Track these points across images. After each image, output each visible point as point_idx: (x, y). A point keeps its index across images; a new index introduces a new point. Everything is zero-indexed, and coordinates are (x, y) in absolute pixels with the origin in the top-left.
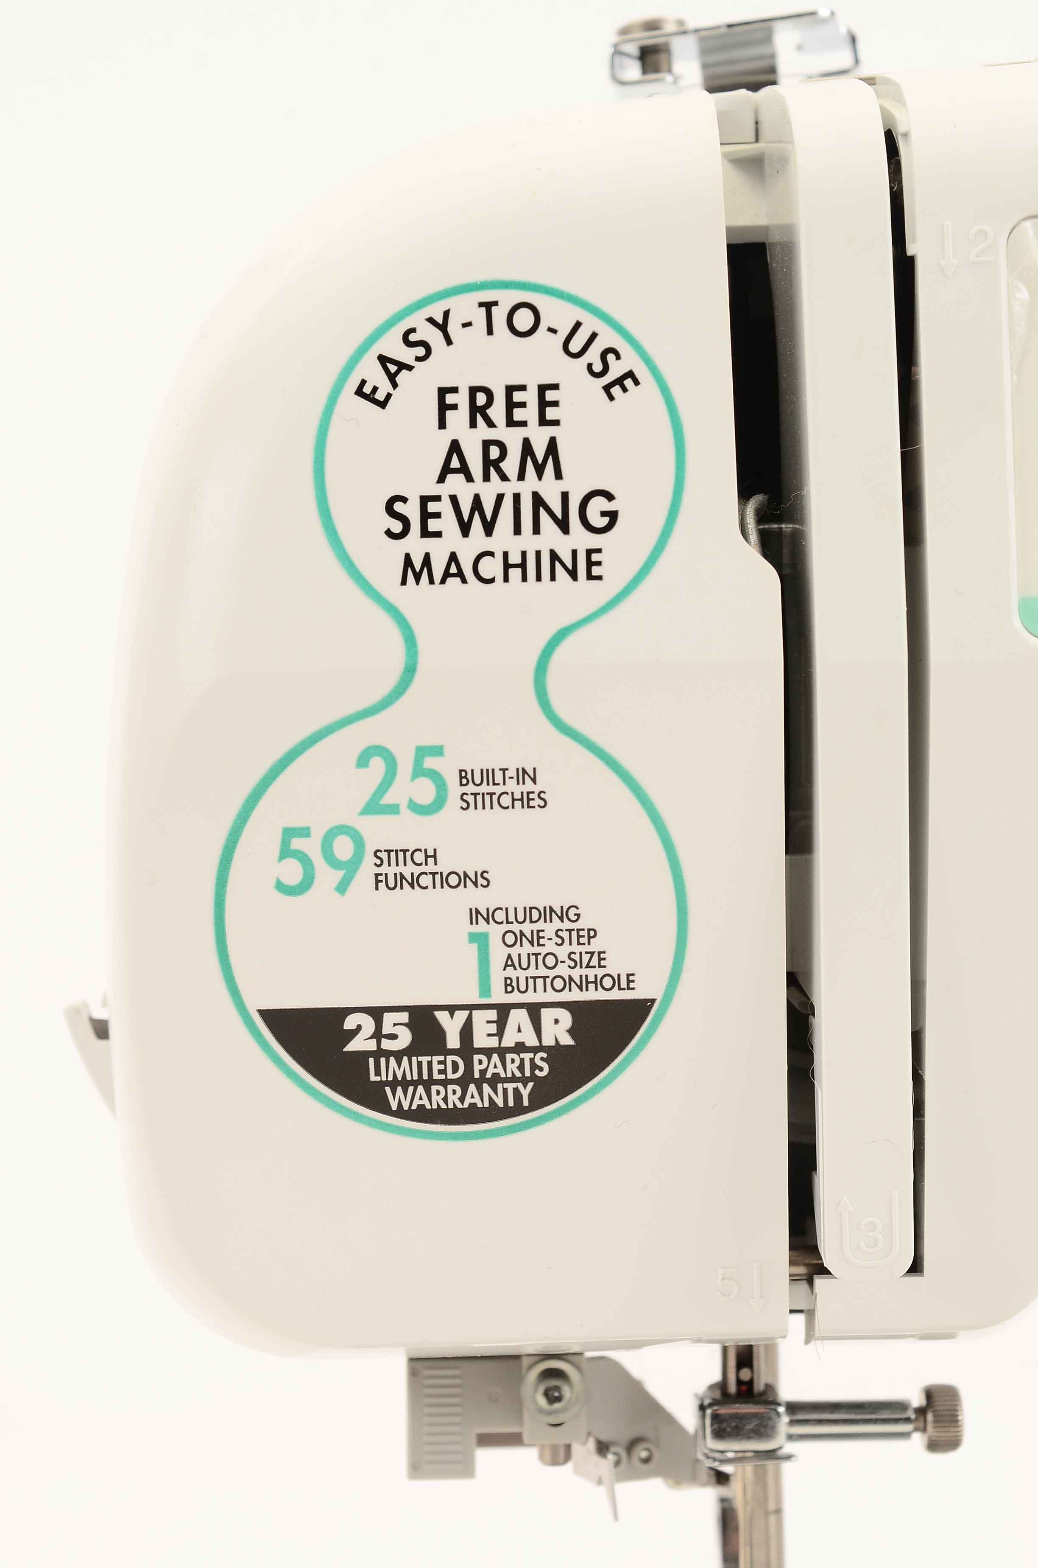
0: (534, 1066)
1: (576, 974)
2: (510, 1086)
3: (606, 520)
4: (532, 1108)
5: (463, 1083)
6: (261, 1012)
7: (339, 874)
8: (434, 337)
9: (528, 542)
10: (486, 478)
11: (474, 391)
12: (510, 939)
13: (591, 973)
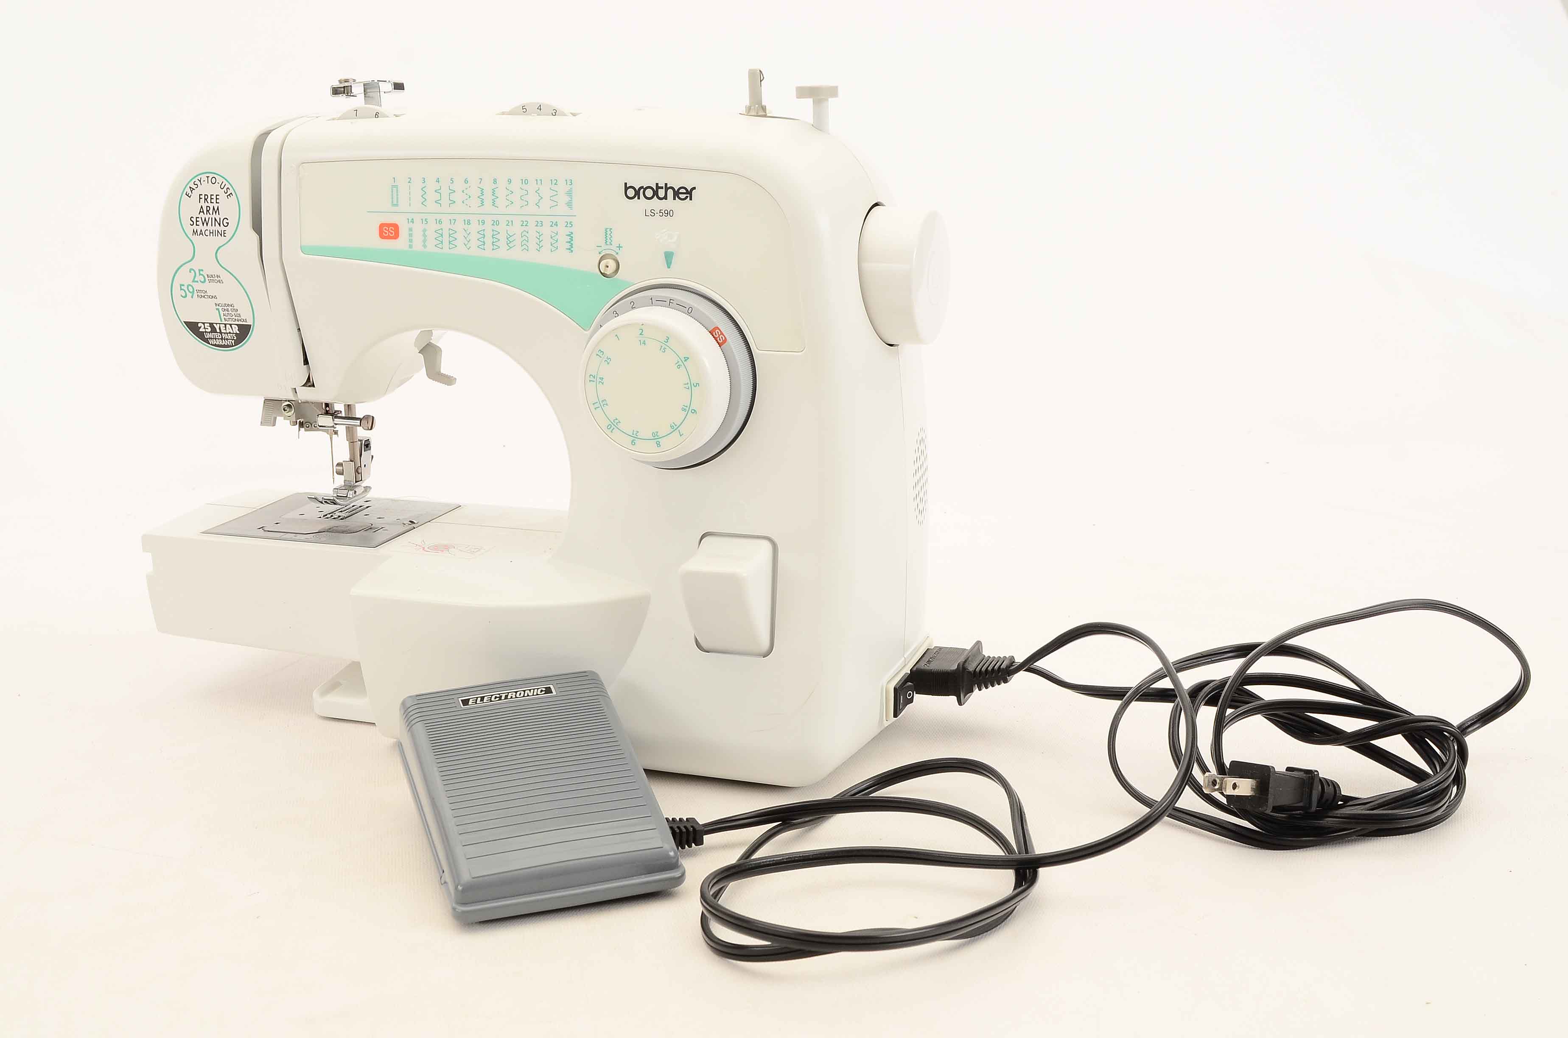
0: (233, 337)
1: (236, 318)
2: (230, 341)
3: (227, 224)
4: (235, 346)
5: (222, 339)
6: (185, 322)
7: (191, 294)
8: (198, 183)
9: (214, 228)
10: (207, 214)
11: (205, 195)
12: (223, 310)
13: (239, 318)
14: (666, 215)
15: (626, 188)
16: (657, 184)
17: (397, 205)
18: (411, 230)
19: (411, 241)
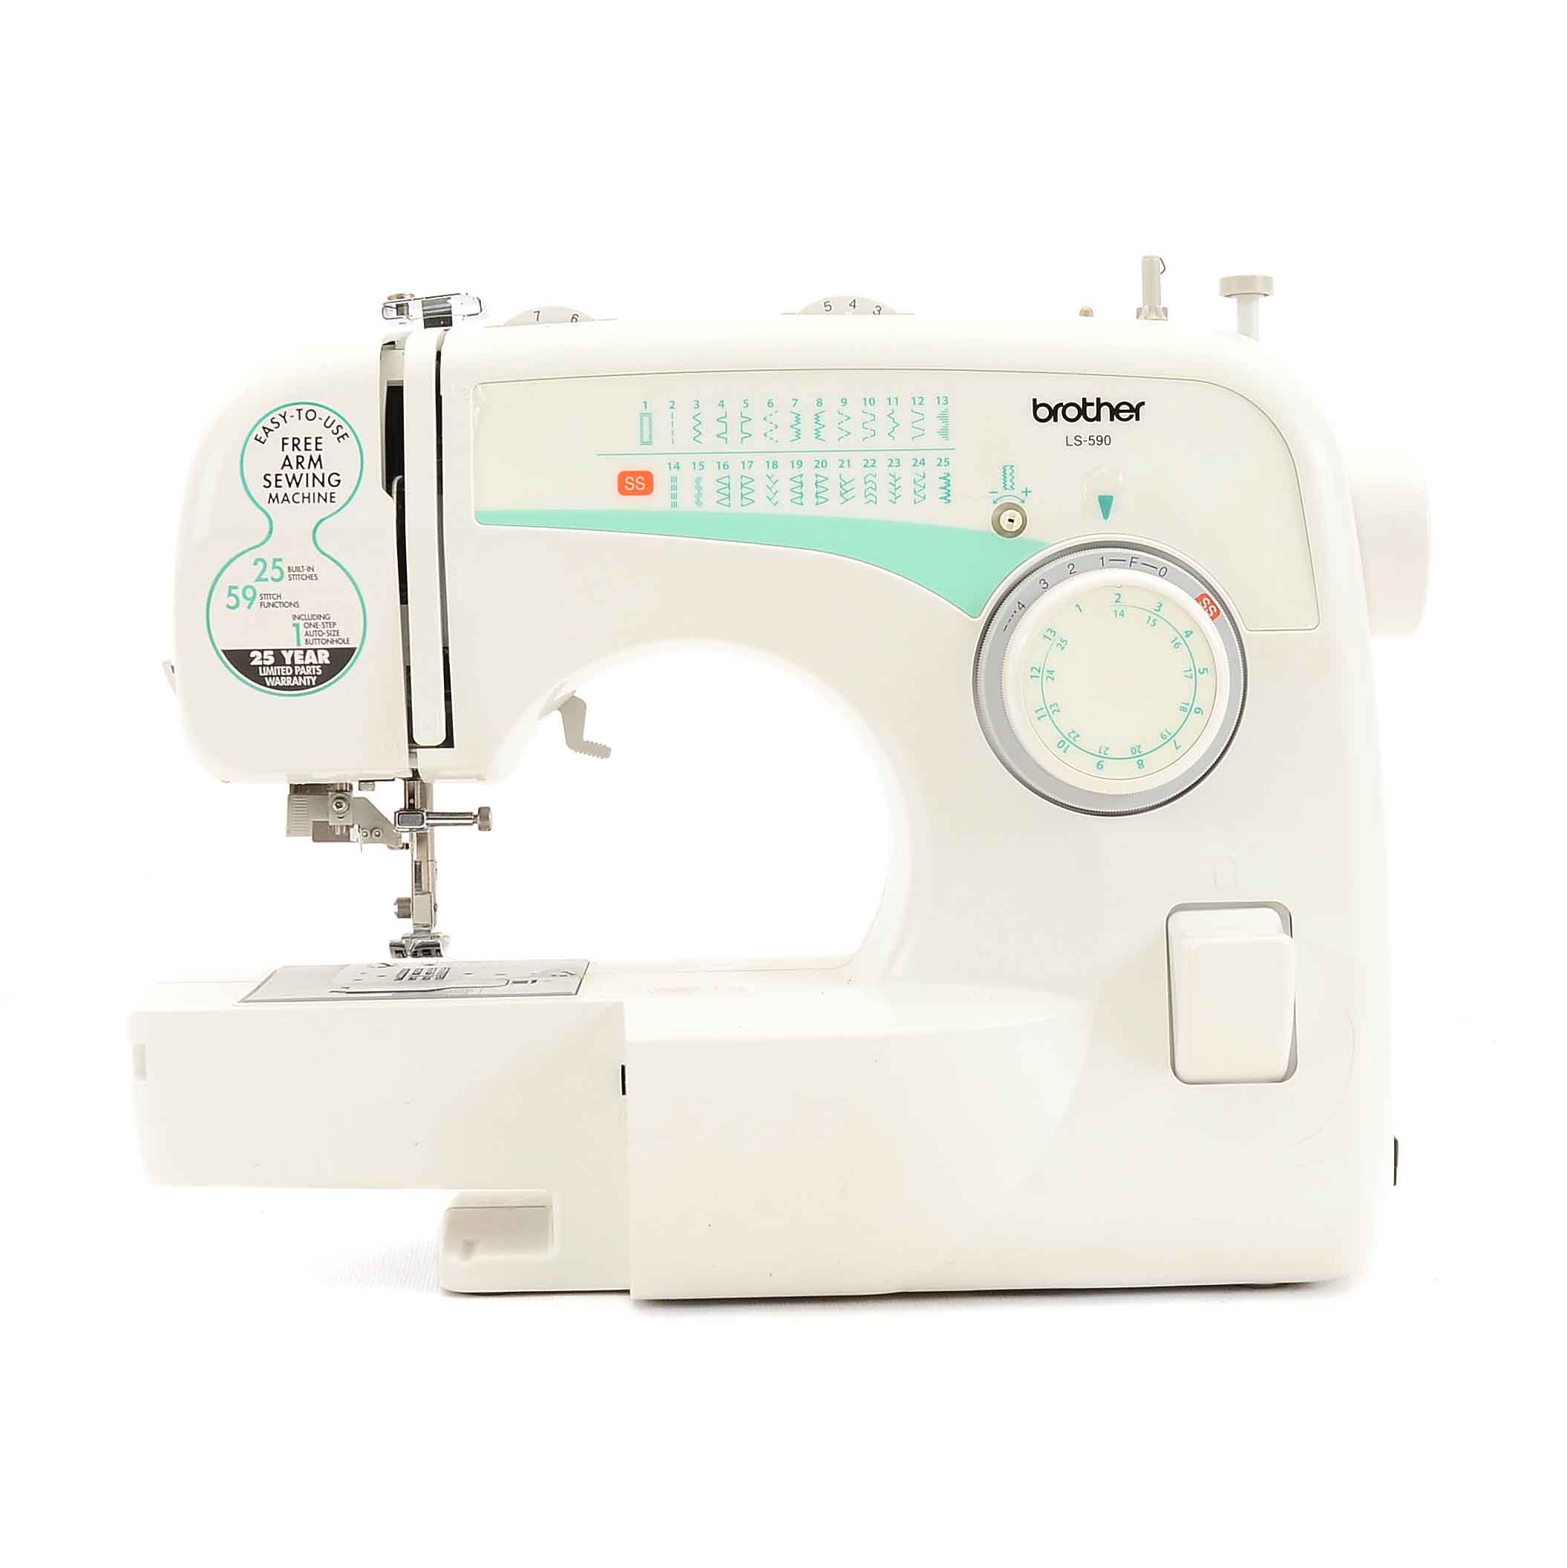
0: (316, 671)
1: (330, 638)
2: (308, 678)
3: (337, 483)
4: (317, 685)
5: (292, 676)
6: (224, 651)
7: (248, 602)
8: (281, 420)
9: (311, 489)
10: (297, 468)
11: (294, 439)
12: (307, 625)
13: (335, 638)
14: (1100, 443)
15: (1036, 407)
16: (1084, 400)
17: (649, 443)
18: (674, 479)
19: (674, 496)
